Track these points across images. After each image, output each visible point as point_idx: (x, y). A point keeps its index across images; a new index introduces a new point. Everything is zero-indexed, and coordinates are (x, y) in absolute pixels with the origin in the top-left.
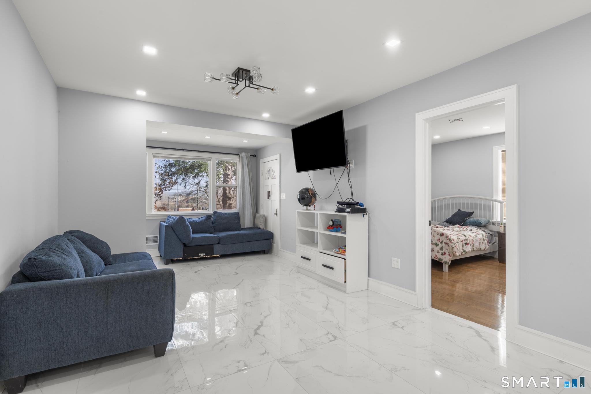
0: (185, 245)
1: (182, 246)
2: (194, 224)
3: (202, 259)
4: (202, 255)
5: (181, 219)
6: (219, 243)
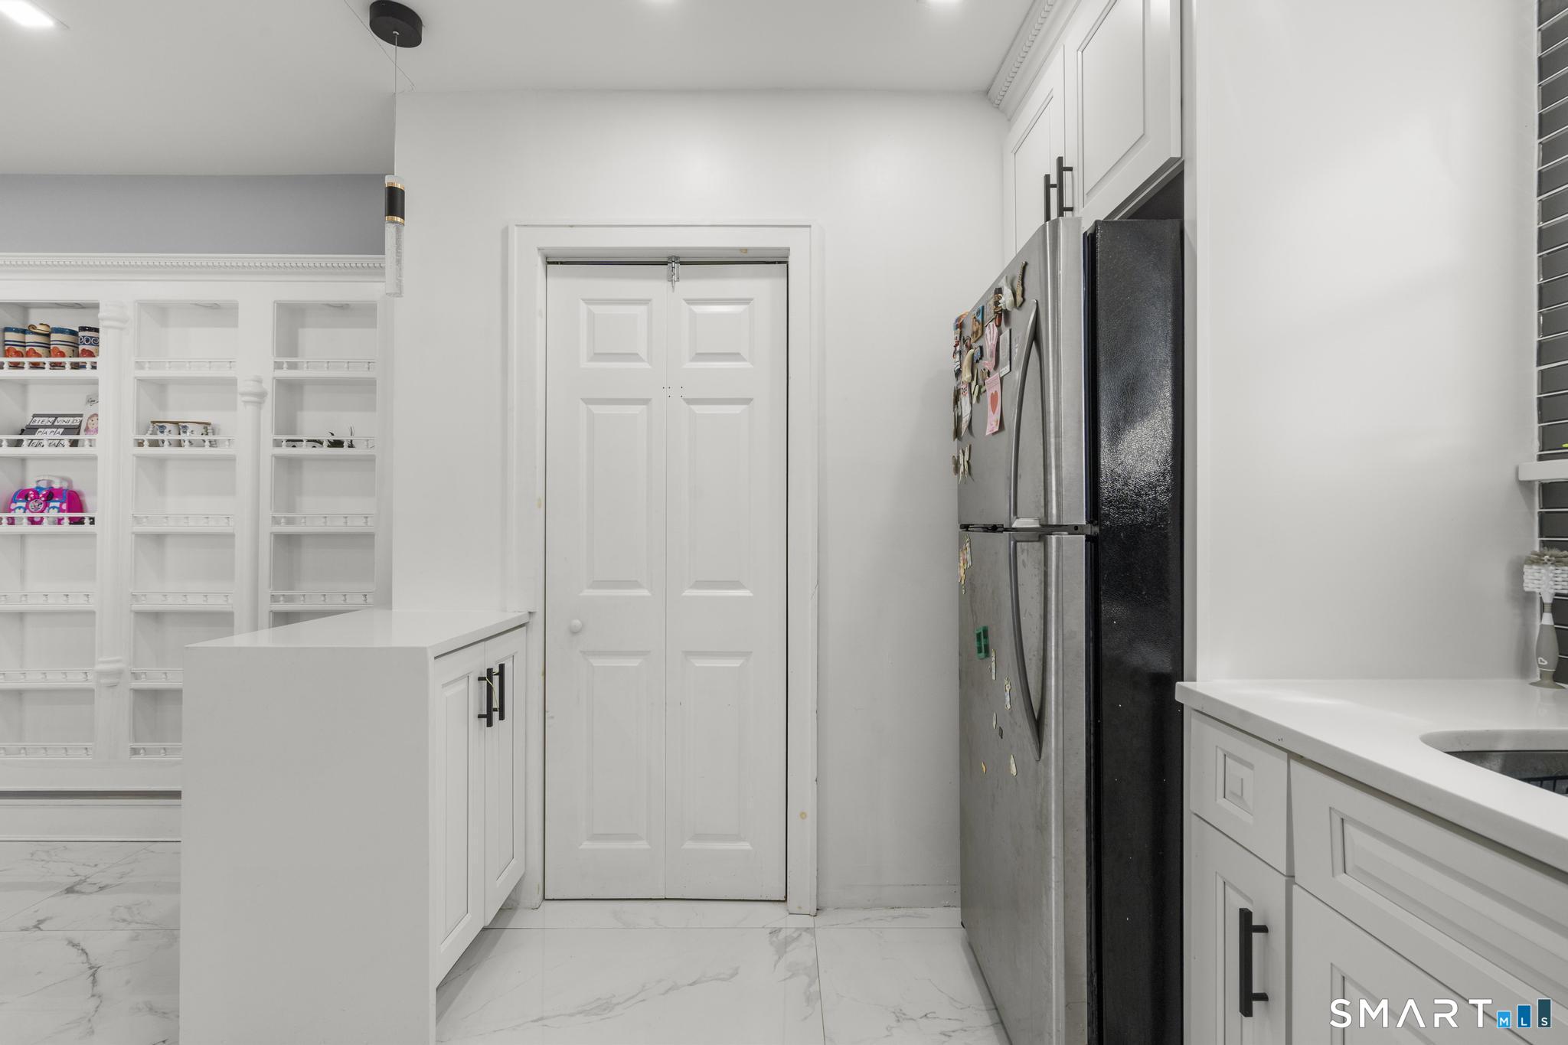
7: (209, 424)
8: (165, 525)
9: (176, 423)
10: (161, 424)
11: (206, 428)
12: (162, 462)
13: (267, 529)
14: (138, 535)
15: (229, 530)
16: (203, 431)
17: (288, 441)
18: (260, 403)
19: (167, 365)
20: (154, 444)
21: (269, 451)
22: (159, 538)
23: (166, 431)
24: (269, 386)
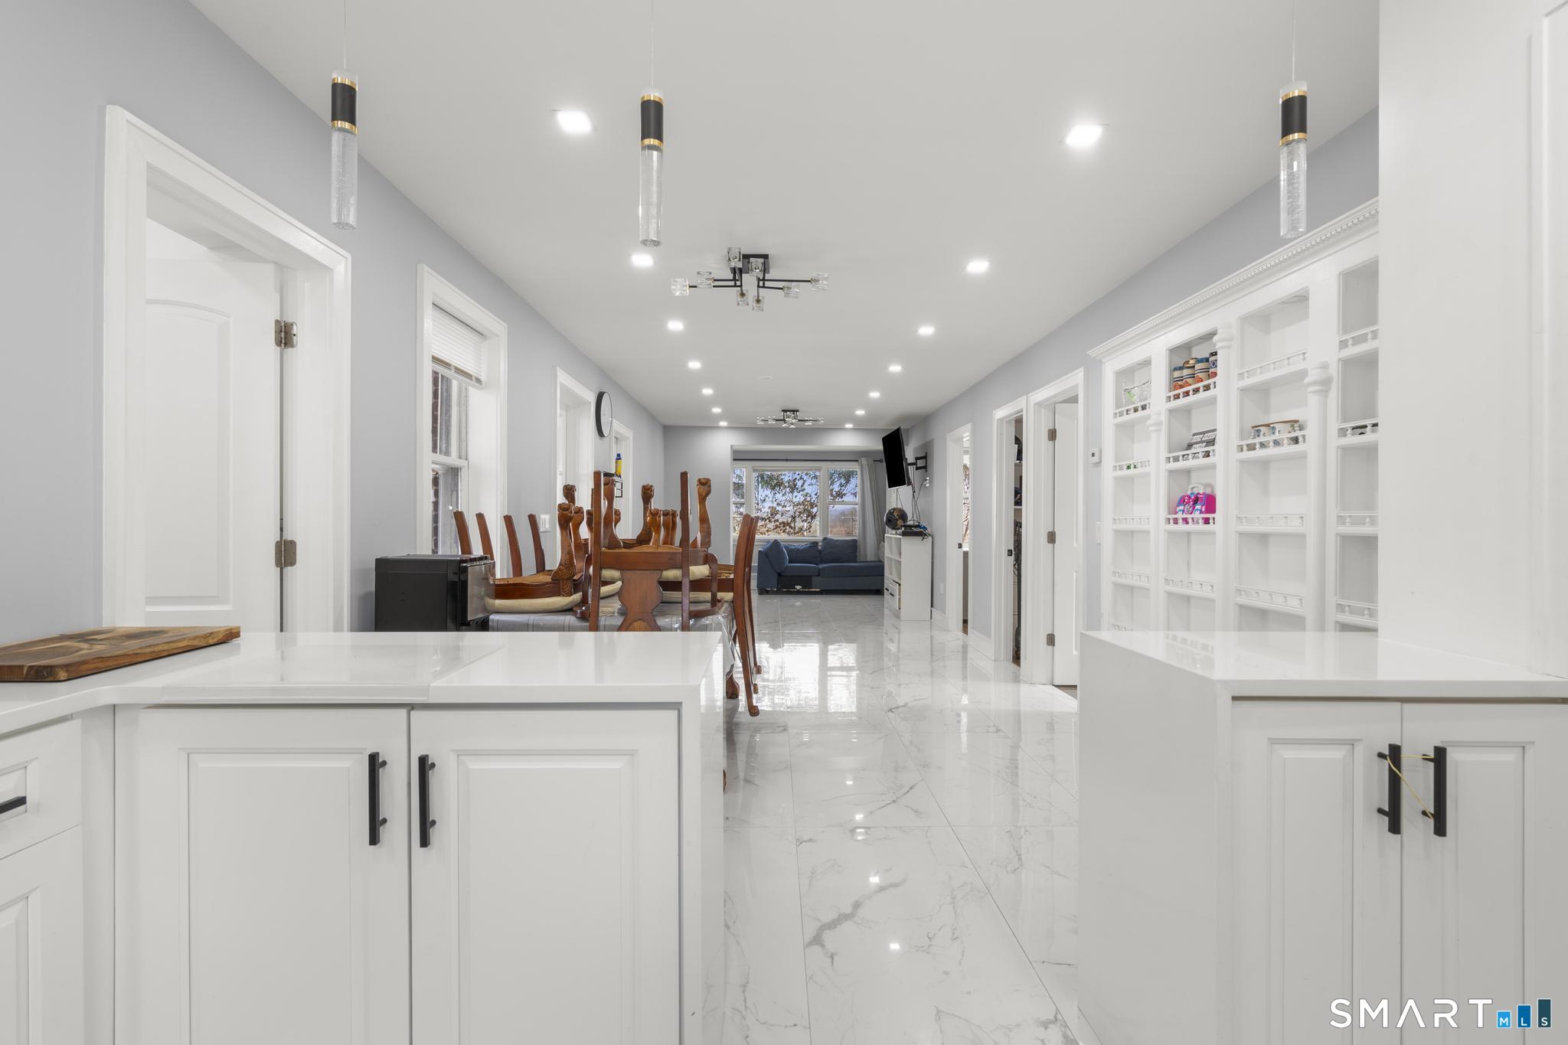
0: (779, 575)
1: (776, 575)
2: (790, 551)
3: (799, 593)
4: (798, 587)
5: (776, 543)
6: (819, 575)
7: (1296, 421)
8: (1271, 525)
9: (1268, 425)
10: (1257, 429)
11: (1292, 426)
12: (1265, 464)
13: (1334, 529)
14: (1241, 534)
15: (1301, 530)
16: (1290, 429)
17: (1354, 428)
18: (1327, 391)
19: (1272, 366)
20: (1251, 447)
21: (1335, 442)
22: (1264, 538)
23: (1262, 434)
24: (1334, 371)
